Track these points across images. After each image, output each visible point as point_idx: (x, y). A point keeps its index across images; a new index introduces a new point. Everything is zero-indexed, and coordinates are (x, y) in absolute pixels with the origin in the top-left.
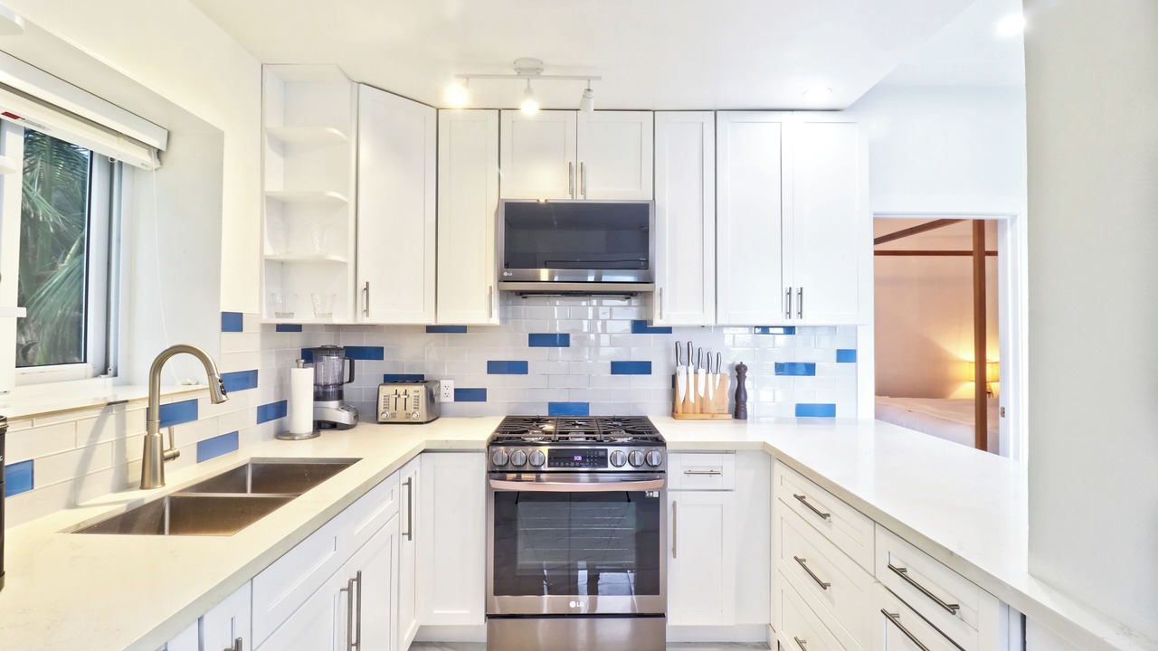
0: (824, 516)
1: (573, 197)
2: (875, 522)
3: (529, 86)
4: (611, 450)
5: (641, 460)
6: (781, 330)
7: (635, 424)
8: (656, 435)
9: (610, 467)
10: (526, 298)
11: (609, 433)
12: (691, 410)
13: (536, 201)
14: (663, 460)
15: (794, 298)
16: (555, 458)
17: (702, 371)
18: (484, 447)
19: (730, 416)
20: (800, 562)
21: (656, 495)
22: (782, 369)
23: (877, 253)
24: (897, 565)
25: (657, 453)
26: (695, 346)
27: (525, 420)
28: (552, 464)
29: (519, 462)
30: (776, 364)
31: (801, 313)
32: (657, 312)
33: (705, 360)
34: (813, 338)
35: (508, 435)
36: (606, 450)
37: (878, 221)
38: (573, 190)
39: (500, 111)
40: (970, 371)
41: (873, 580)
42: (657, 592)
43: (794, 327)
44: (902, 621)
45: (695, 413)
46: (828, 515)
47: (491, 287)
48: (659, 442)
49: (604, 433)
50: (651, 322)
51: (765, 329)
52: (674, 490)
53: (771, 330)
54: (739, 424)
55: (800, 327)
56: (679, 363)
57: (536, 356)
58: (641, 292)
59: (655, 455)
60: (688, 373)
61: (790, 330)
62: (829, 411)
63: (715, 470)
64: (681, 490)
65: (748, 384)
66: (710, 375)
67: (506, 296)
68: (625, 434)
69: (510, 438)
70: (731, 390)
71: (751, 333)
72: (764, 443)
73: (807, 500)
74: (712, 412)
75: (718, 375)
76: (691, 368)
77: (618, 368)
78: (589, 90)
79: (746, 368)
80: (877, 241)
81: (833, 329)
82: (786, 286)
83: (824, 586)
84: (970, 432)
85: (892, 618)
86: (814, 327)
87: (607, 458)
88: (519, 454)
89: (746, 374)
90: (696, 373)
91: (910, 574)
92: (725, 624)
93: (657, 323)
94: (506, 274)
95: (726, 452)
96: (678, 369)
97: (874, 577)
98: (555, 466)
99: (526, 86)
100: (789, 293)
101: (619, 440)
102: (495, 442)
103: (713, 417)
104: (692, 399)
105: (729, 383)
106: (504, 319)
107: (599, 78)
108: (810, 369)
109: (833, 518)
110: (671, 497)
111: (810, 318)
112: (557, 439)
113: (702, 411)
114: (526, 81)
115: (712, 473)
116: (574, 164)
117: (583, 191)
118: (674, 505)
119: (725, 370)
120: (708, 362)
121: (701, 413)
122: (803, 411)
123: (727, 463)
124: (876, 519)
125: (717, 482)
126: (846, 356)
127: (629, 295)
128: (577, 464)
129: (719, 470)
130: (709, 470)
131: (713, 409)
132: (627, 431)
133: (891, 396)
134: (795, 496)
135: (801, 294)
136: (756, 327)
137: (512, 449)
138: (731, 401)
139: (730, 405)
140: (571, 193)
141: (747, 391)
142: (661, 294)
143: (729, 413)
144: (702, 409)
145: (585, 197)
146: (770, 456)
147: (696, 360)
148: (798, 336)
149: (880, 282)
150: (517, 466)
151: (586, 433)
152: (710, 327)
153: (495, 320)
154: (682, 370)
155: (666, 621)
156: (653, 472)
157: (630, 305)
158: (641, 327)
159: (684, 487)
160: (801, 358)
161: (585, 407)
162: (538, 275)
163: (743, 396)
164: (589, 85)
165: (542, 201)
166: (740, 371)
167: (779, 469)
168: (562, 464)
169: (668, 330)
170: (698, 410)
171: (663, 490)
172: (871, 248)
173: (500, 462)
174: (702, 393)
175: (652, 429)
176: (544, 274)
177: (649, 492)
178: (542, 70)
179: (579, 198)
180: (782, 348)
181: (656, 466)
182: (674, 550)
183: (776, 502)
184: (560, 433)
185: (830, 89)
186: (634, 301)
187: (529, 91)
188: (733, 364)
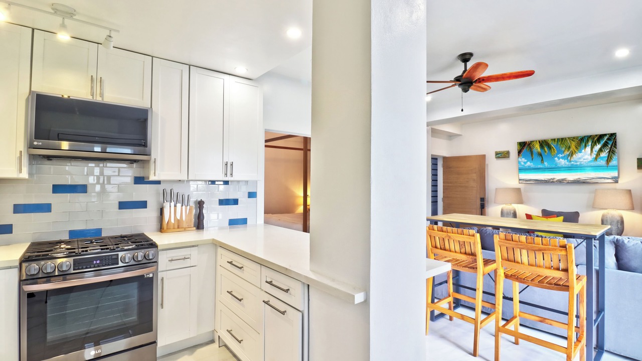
0: (240, 268)
1: (93, 98)
2: (261, 264)
3: (63, 23)
4: (121, 254)
5: (141, 257)
6: (222, 183)
7: (137, 238)
8: (151, 242)
9: (121, 264)
10: (51, 160)
11: (118, 244)
12: (172, 227)
13: (61, 96)
14: (156, 255)
15: (228, 167)
16: (77, 264)
17: (179, 205)
18: (17, 264)
19: (195, 228)
20: (230, 293)
21: (151, 275)
22: (222, 202)
23: (266, 146)
24: (269, 280)
25: (152, 252)
26: (175, 191)
27: (50, 243)
28: (77, 268)
29: (49, 270)
30: (219, 200)
31: (232, 174)
32: (152, 172)
33: (181, 199)
34: (237, 186)
35: (36, 254)
36: (118, 254)
37: (267, 132)
38: (93, 93)
39: (33, 29)
40: (301, 201)
41: (260, 290)
42: (151, 330)
43: (228, 181)
44: (271, 303)
45: (174, 228)
46: (243, 267)
47: (21, 152)
48: (153, 245)
49: (116, 245)
50: (148, 178)
51: (213, 182)
52: (162, 271)
53: (217, 183)
54: (200, 232)
55: (231, 181)
56: (165, 201)
57: (57, 200)
58: (141, 160)
59: (151, 252)
60: (170, 207)
61: (226, 183)
62: (244, 221)
63: (186, 257)
64: (166, 271)
65: (204, 211)
66: (184, 207)
67: (33, 158)
68: (131, 243)
69: (39, 256)
70: (195, 215)
71: (206, 184)
72: (213, 239)
73: (233, 263)
74: (184, 227)
75: (188, 207)
76: (173, 204)
77: (123, 205)
78: (110, 36)
79: (204, 203)
80: (266, 141)
81: (247, 182)
82: (225, 161)
83: (240, 300)
84: (301, 226)
85: (266, 303)
86: (238, 182)
87: (118, 258)
88: (49, 265)
89: (204, 205)
90: (175, 206)
91: (274, 283)
92: (191, 336)
93: (152, 178)
94: (35, 143)
95: (193, 246)
96: (164, 204)
97: (261, 289)
98: (79, 269)
99: (61, 22)
100: (226, 165)
101: (126, 248)
102: (26, 259)
103: (185, 230)
104: (173, 221)
105: (194, 211)
106: (30, 174)
107: (118, 31)
108: (236, 202)
109: (244, 268)
110: (160, 275)
111: (236, 177)
112: (80, 252)
113: (179, 227)
114: (61, 19)
115: (185, 259)
116: (95, 77)
117: (102, 95)
118: (162, 279)
119: (192, 204)
120: (182, 200)
121: (178, 228)
122: (233, 222)
123: (193, 252)
124: (262, 263)
125: (188, 263)
126: (252, 195)
127: (133, 161)
128: (96, 265)
129: (189, 256)
130: (183, 257)
131: (185, 225)
132: (132, 242)
133: (272, 214)
134: (228, 262)
135: (232, 165)
136: (209, 181)
137: (43, 263)
138: (195, 220)
139: (195, 222)
140: (92, 95)
141: (204, 215)
142: (155, 162)
143: (194, 227)
144: (178, 226)
145: (103, 99)
146: (216, 245)
147: (175, 199)
148: (230, 186)
149: (267, 160)
150: (48, 273)
151: (101, 246)
152: (184, 181)
153: (25, 175)
154: (167, 205)
155: (157, 345)
156: (150, 262)
157: (132, 168)
158: (139, 180)
159: (167, 269)
160: (231, 197)
161: (99, 231)
162: (60, 145)
163: (202, 217)
164: (110, 33)
165: (66, 96)
166: (200, 204)
167: (220, 250)
168: (84, 267)
169: (158, 182)
170: (176, 227)
171: (156, 273)
172: (264, 144)
173: (33, 272)
174: (178, 217)
175: (148, 239)
176: (65, 145)
177: (147, 275)
178: (75, 15)
179: (98, 99)
180: (222, 191)
181: (151, 259)
182: (162, 305)
183: (219, 267)
184: (82, 248)
185: (247, 70)
186: (135, 165)
187: (63, 26)
188: (197, 200)
